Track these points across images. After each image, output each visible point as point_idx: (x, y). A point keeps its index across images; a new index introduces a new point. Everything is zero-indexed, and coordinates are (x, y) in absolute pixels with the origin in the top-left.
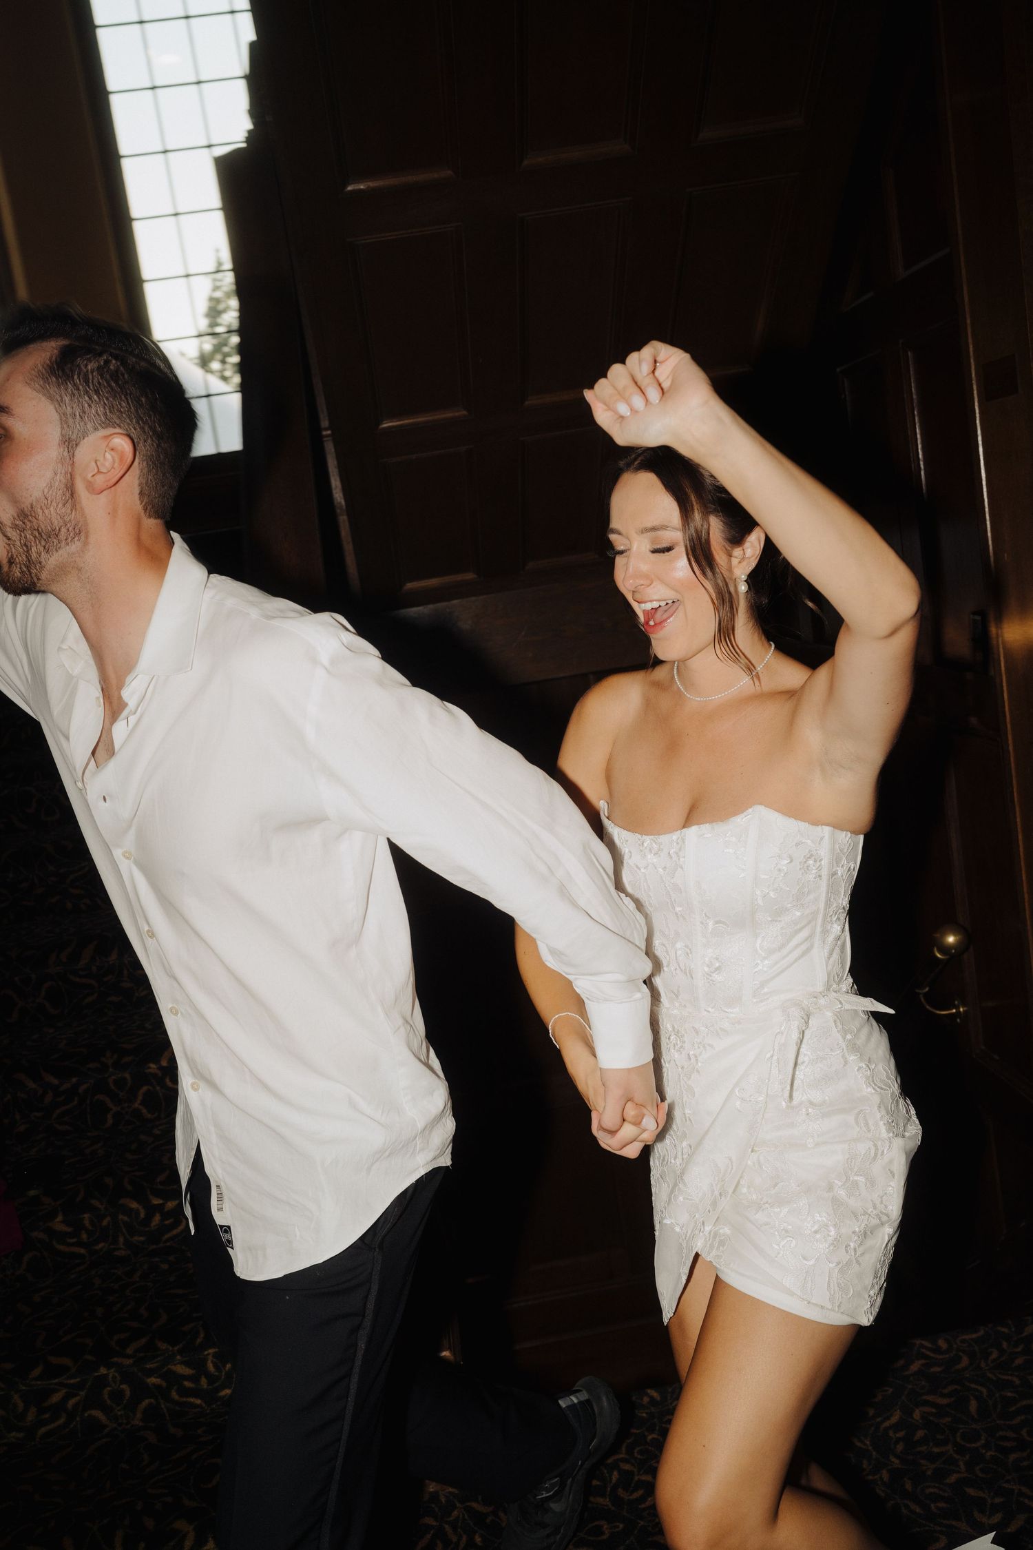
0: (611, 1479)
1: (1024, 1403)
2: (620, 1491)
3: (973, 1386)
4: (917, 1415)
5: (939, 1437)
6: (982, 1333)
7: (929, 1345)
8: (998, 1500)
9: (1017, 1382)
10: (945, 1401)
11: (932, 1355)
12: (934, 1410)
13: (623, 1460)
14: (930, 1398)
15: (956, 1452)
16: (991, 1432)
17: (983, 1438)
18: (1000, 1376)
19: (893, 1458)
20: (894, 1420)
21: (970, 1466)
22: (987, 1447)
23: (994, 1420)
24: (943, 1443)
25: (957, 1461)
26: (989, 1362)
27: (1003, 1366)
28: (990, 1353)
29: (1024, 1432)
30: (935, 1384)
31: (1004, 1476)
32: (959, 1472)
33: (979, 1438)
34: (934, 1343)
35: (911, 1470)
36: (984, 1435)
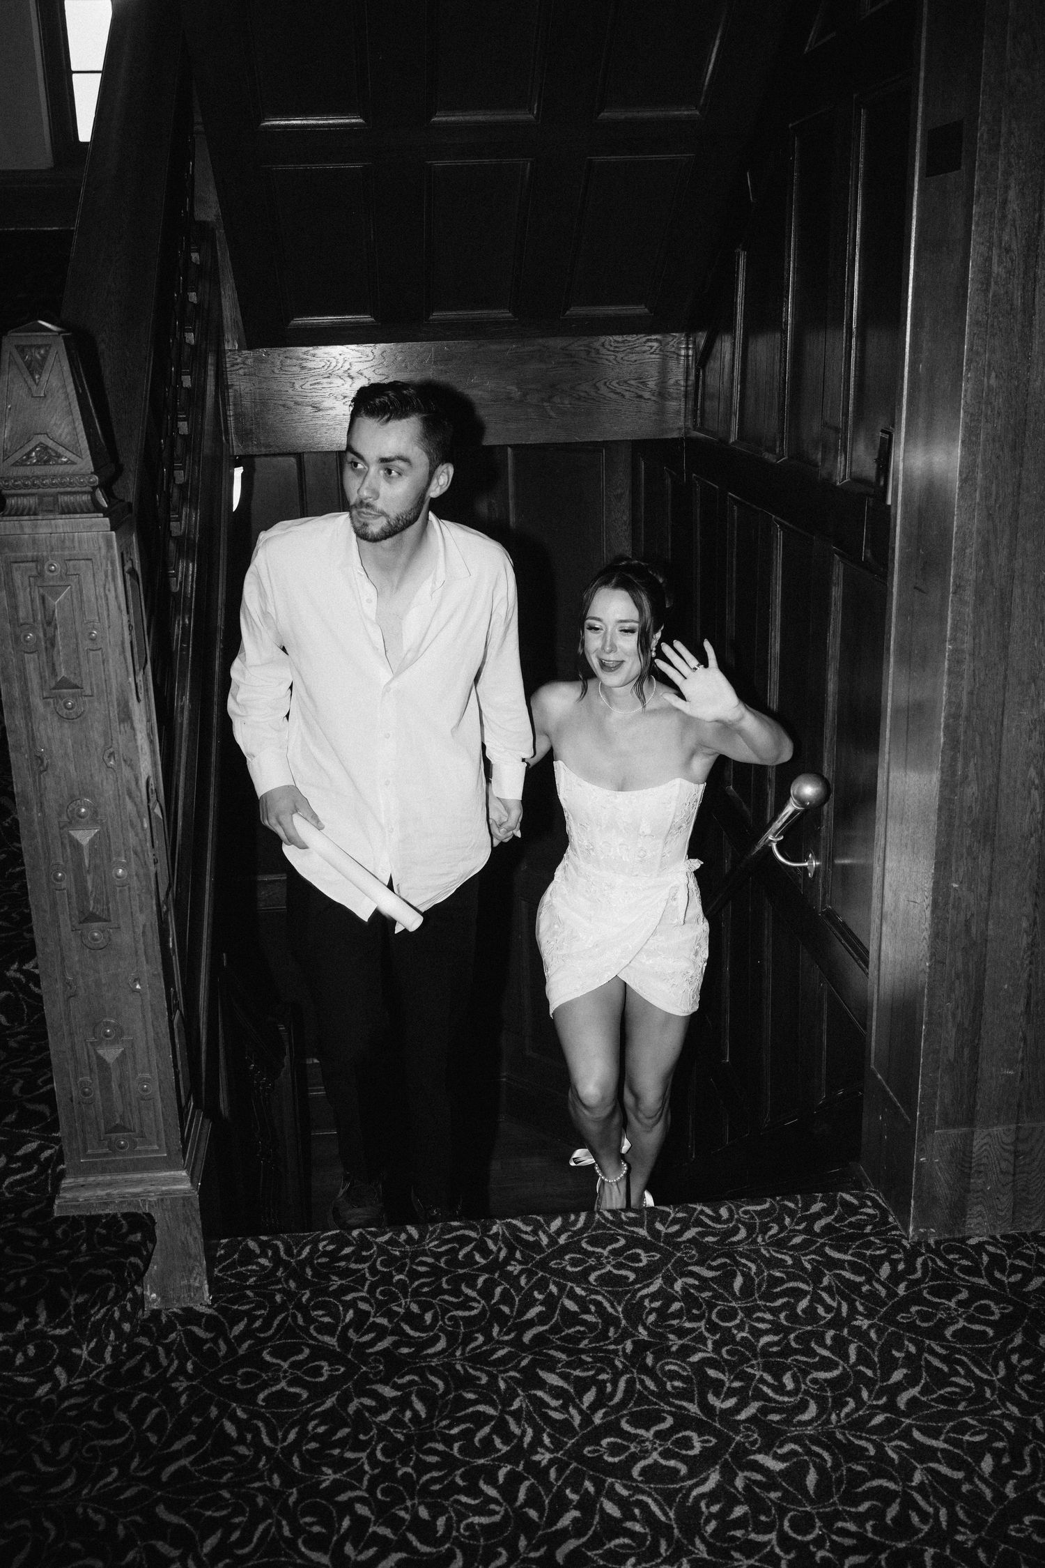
0: (345, 1317)
1: (791, 1284)
2: (351, 1334)
3: (743, 1261)
4: (678, 1286)
5: (695, 1311)
6: (767, 1206)
7: (710, 1213)
8: (736, 1384)
9: (790, 1262)
10: (710, 1274)
11: (710, 1223)
12: (697, 1283)
13: (363, 1299)
14: (695, 1269)
15: (708, 1330)
16: (749, 1312)
17: (739, 1317)
18: (774, 1254)
19: (641, 1329)
20: (653, 1288)
21: (717, 1346)
22: (740, 1327)
23: (755, 1300)
24: (697, 1319)
25: (706, 1339)
26: (767, 1237)
27: (780, 1244)
28: (770, 1228)
29: (782, 1316)
30: (705, 1255)
31: (750, 1360)
32: (705, 1351)
33: (735, 1318)
34: (716, 1211)
35: (656, 1344)
36: (741, 1315)
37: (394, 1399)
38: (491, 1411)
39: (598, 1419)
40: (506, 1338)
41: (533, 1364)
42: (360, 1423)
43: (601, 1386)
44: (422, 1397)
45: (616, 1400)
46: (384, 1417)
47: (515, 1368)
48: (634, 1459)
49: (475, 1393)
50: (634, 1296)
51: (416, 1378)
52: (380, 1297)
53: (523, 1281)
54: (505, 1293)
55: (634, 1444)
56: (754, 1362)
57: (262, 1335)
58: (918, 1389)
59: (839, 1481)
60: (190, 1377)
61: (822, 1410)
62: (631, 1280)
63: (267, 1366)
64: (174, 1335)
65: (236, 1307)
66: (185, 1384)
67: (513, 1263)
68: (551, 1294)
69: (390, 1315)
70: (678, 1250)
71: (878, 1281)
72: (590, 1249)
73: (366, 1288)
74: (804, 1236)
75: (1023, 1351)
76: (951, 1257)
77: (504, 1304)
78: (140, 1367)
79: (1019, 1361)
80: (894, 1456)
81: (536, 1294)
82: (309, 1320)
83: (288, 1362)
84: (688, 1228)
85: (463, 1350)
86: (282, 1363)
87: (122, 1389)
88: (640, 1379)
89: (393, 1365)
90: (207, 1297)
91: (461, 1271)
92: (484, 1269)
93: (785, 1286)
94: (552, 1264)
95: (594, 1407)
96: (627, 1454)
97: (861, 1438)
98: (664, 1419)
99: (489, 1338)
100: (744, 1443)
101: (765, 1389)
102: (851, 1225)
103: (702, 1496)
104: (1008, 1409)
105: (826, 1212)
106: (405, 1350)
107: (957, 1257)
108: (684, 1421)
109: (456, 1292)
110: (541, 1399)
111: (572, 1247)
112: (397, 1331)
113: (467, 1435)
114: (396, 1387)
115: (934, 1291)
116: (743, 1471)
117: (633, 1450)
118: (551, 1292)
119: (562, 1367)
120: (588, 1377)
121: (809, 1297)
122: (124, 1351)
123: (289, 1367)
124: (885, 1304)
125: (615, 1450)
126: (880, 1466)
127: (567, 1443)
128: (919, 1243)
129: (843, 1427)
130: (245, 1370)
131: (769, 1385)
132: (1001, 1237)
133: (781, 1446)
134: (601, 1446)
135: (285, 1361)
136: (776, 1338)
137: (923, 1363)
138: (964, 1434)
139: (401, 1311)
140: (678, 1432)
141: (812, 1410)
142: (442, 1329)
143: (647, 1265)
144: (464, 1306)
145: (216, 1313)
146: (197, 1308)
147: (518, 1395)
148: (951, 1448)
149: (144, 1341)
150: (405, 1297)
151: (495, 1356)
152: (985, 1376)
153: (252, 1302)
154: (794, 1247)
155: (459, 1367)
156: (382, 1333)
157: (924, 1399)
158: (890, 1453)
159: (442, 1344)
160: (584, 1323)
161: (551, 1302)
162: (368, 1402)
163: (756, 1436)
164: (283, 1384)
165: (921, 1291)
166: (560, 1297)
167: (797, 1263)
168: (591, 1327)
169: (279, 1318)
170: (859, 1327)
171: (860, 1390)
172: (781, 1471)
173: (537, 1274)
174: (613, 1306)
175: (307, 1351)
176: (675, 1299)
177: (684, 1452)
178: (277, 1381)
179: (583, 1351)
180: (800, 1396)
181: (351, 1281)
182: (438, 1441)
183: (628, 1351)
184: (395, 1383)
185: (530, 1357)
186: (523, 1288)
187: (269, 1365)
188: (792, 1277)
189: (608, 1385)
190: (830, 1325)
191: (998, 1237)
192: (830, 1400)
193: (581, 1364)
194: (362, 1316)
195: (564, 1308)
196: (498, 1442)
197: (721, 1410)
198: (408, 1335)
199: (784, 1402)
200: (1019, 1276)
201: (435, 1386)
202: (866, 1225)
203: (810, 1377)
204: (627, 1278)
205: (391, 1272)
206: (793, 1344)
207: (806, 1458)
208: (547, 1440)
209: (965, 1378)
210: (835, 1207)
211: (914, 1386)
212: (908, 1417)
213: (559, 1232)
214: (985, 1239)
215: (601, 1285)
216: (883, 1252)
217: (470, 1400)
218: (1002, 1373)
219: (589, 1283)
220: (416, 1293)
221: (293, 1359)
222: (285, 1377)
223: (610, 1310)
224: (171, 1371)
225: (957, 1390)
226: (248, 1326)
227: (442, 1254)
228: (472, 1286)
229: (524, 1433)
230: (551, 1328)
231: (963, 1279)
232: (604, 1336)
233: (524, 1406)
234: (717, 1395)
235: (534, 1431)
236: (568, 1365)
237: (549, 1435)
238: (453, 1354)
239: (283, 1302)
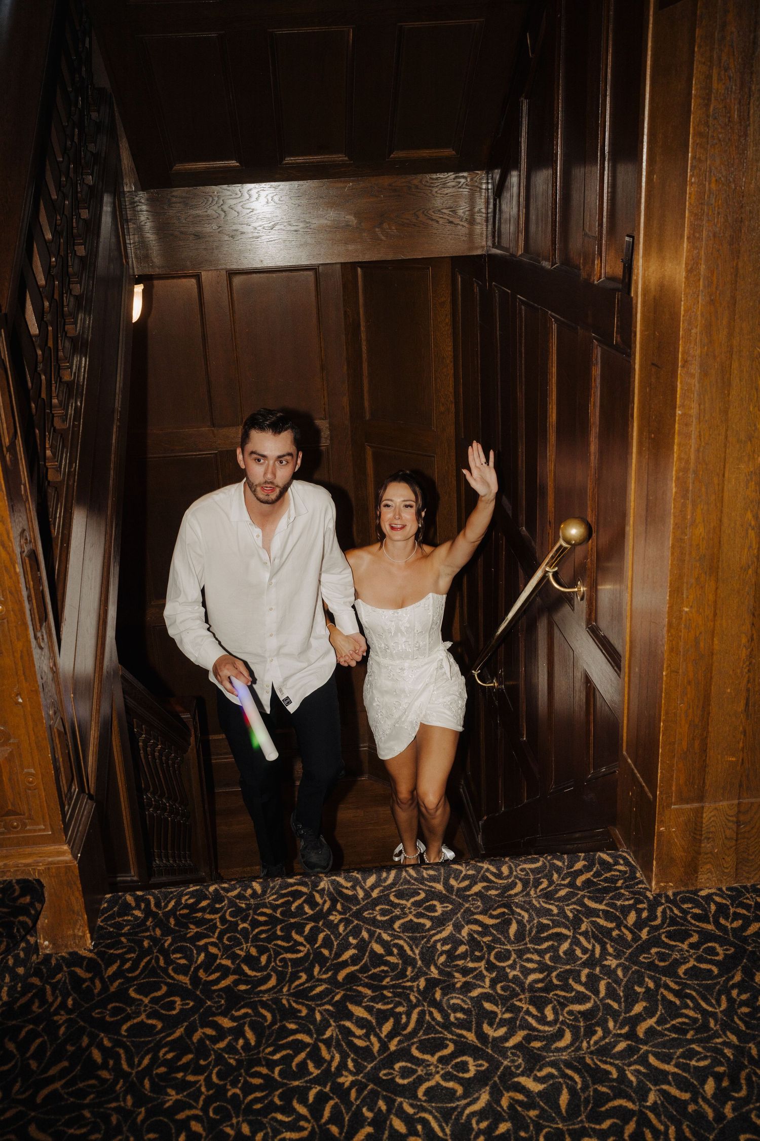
0: (197, 959)
1: (556, 930)
2: (201, 973)
3: (518, 910)
4: (465, 932)
5: (477, 953)
6: (539, 864)
7: (494, 870)
8: (507, 1016)
9: (555, 911)
10: (491, 922)
11: (493, 879)
12: (480, 929)
13: (213, 944)
14: (480, 917)
15: (487, 969)
16: (520, 953)
17: (512, 958)
18: (543, 904)
19: (433, 968)
20: (445, 934)
21: (494, 983)
22: (513, 967)
23: (526, 944)
24: (479, 959)
25: (485, 977)
26: (538, 890)
27: (548, 896)
28: (541, 883)
29: (547, 956)
30: (488, 905)
31: (519, 995)
32: (483, 987)
33: (509, 959)
34: (499, 869)
35: (444, 981)
36: (514, 956)
37: (231, 1029)
38: (307, 1039)
39: (393, 1046)
40: (324, 976)
41: (345, 998)
42: (202, 1050)
43: (398, 1016)
44: (253, 1027)
45: (409, 1029)
46: (222, 1045)
47: (329, 1003)
48: (420, 1080)
49: (296, 1023)
50: (428, 941)
51: (250, 1011)
52: (227, 943)
53: (341, 928)
54: (327, 938)
55: (421, 1068)
56: (522, 996)
57: (130, 975)
58: (654, 1019)
59: (587, 1101)
60: (69, 1012)
61: (576, 1038)
62: (428, 927)
63: (131, 1001)
64: (60, 975)
65: (112, 951)
66: (64, 1018)
67: (334, 913)
68: (363, 939)
69: (234, 957)
70: (468, 901)
71: (626, 927)
72: (397, 901)
73: (216, 934)
74: (568, 890)
75: (742, 987)
76: (685, 906)
77: (325, 947)
78: (30, 1002)
79: (738, 995)
80: (633, 1079)
81: (351, 939)
82: (169, 962)
83: (149, 998)
84: (476, 883)
85: (290, 986)
86: (144, 999)
87: (14, 1022)
88: (429, 1011)
89: (233, 998)
90: (90, 944)
91: (292, 920)
92: (312, 918)
93: (550, 932)
94: (366, 914)
95: (391, 1035)
96: (415, 1076)
97: (605, 1062)
98: (446, 1046)
99: (311, 977)
100: (510, 1067)
101: (530, 1020)
102: (606, 880)
103: (473, 1114)
104: (729, 1038)
105: (587, 868)
106: (243, 987)
107: (690, 906)
108: (463, 1048)
109: (287, 938)
110: (348, 1029)
111: (383, 899)
112: (238, 971)
113: (287, 1060)
114: (233, 1019)
115: (670, 936)
116: (508, 1092)
117: (420, 1072)
118: (363, 937)
119: (368, 1001)
120: (388, 1009)
121: (569, 941)
122: (19, 989)
123: (149, 1002)
124: (631, 947)
125: (405, 1072)
126: (621, 1088)
127: (366, 1067)
128: (659, 895)
129: (592, 1053)
130: (113, 1005)
131: (533, 1016)
132: (727, 889)
133: (540, 1070)
134: (394, 1069)
135: (146, 997)
136: (541, 976)
137: (659, 997)
138: (691, 1060)
139: (242, 954)
140: (456, 1057)
141: (568, 1037)
142: (274, 969)
143: (442, 914)
144: (293, 950)
145: (95, 957)
146: (80, 952)
147: (330, 1025)
148: (680, 1072)
149: (35, 980)
150: (247, 942)
151: (314, 992)
152: (710, 1009)
153: (125, 947)
154: (559, 899)
155: (284, 1002)
156: (225, 972)
157: (659, 1028)
158: (630, 1076)
159: (273, 982)
160: (387, 963)
161: (362, 946)
162: (210, 1031)
163: (520, 1061)
164: (143, 1017)
165: (660, 935)
166: (370, 942)
167: (562, 912)
168: (393, 967)
169: (145, 960)
170: (610, 966)
171: (606, 1021)
172: (540, 1092)
173: (353, 922)
174: (412, 950)
175: (164, 989)
176: (462, 943)
177: (461, 1075)
178: (138, 1014)
179: (385, 987)
180: (558, 1025)
181: (205, 929)
182: (263, 1066)
183: (421, 987)
184: (233, 1015)
185: (342, 993)
186: (340, 934)
187: (134, 1000)
188: (556, 924)
189: (404, 1016)
190: (585, 964)
191: (724, 889)
192: (582, 1029)
193: (383, 999)
194: (211, 958)
195: (372, 951)
196: (311, 1066)
197: (495, 1039)
198: (246, 975)
199: (545, 1032)
200: (740, 922)
201: (264, 1018)
202: (618, 880)
203: (567, 1009)
204: (424, 925)
205: (237, 921)
206: (555, 982)
207: (560, 1080)
208: (350, 1064)
209: (694, 1010)
210: (595, 865)
211: (651, 1017)
212: (646, 1044)
213: (373, 888)
214: (713, 891)
215: (403, 932)
216: (631, 902)
217: (292, 1030)
218: (724, 1005)
219: (394, 930)
220: (256, 938)
221: (152, 995)
222: (145, 1011)
223: (409, 952)
224: (55, 1006)
225: (687, 1021)
226: (119, 967)
227: (278, 906)
228: (300, 932)
229: (333, 1058)
230: (361, 967)
231: (694, 925)
232: (403, 974)
233: (334, 1035)
234: (491, 1024)
235: (341, 1057)
236: (373, 999)
237: (353, 1060)
238: (281, 990)
239: (150, 947)
